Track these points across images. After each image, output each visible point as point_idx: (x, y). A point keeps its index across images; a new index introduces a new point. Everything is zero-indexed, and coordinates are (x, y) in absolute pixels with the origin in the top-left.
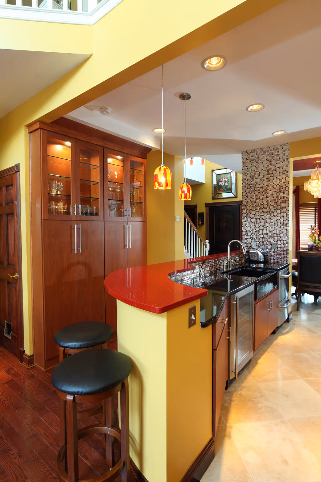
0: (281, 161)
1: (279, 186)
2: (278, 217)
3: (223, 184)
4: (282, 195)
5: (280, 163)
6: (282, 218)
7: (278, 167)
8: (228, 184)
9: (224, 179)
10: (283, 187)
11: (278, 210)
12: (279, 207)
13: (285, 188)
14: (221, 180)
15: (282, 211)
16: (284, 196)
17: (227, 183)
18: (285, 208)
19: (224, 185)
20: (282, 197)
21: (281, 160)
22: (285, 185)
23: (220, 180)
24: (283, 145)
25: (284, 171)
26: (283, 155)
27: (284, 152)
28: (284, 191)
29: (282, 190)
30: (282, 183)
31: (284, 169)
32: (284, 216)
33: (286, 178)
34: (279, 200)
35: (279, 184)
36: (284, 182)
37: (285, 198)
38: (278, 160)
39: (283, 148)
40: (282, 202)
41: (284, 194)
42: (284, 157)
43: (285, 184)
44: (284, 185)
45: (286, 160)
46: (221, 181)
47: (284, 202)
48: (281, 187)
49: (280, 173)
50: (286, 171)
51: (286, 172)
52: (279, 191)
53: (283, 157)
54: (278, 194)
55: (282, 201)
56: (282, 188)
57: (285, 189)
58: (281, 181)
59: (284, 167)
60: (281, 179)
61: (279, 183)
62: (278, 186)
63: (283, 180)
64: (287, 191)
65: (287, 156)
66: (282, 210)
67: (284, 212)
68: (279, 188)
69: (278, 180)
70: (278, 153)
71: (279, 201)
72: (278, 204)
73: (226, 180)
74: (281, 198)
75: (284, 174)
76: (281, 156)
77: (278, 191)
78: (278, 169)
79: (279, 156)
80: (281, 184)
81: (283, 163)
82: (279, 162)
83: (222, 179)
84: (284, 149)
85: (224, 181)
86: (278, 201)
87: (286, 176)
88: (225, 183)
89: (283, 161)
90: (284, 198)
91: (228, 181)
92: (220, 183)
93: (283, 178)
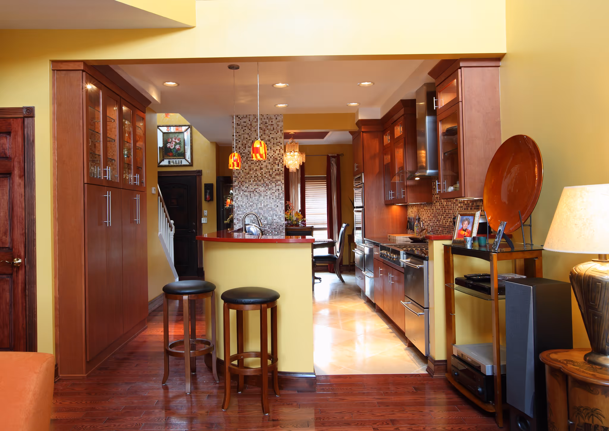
0: (275, 132)
1: (274, 157)
2: (273, 190)
3: (172, 146)
4: (276, 167)
5: (274, 134)
6: (277, 191)
7: (272, 138)
8: (180, 147)
9: (174, 140)
10: (277, 158)
11: (273, 182)
12: (274, 179)
13: (280, 160)
14: (170, 141)
15: (277, 184)
16: (278, 169)
17: (178, 145)
18: (280, 181)
19: (175, 148)
20: (277, 170)
21: (275, 130)
22: (280, 157)
23: (168, 141)
24: (276, 116)
25: (278, 142)
26: (277, 126)
27: (278, 123)
28: (278, 163)
29: (277, 162)
30: (276, 154)
31: (278, 141)
32: (279, 190)
33: (280, 150)
34: (274, 172)
35: (274, 156)
36: (278, 154)
37: (280, 170)
38: (272, 131)
39: (276, 119)
40: (277, 175)
41: (278, 166)
42: (278, 127)
43: (280, 155)
44: (278, 157)
45: (279, 131)
46: (170, 143)
47: (278, 175)
48: (275, 159)
49: (274, 144)
50: (280, 142)
51: (280, 144)
52: (274, 163)
53: (276, 128)
54: (272, 166)
55: (277, 173)
56: (277, 160)
57: (280, 162)
58: (275, 153)
59: (278, 138)
60: (275, 150)
61: (274, 154)
62: (272, 157)
63: (277, 152)
64: (281, 163)
65: (281, 127)
66: (277, 182)
67: (279, 185)
68: (274, 160)
69: (272, 151)
70: (272, 123)
71: (274, 174)
72: (272, 177)
73: (177, 141)
74: (275, 170)
75: (278, 145)
76: (275, 126)
77: (272, 163)
78: (272, 139)
79: (273, 126)
80: (275, 156)
81: (277, 134)
82: (274, 132)
83: (172, 140)
84: (278, 120)
85: (174, 143)
86: (272, 173)
87: (280, 149)
88: (175, 145)
89: (277, 132)
90: (278, 170)
91: (179, 144)
92: (168, 145)
93: (277, 150)
